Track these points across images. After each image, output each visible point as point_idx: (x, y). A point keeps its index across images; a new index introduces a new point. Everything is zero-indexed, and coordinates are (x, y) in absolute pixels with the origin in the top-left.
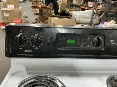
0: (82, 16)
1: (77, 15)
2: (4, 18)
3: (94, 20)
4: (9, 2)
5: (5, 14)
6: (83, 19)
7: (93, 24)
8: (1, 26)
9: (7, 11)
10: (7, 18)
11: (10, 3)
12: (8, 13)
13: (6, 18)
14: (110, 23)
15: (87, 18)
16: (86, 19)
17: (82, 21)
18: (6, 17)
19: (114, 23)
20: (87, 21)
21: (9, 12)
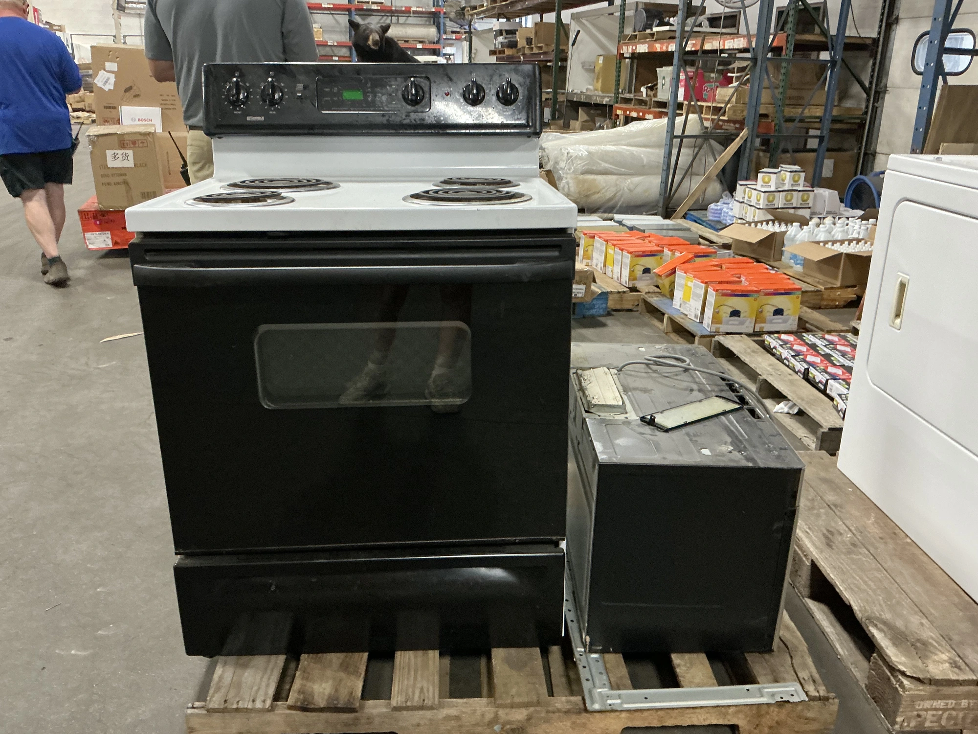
0: (605, 156)
1: (569, 157)
2: (106, 180)
3: (686, 183)
4: (128, 90)
5: (115, 157)
6: (614, 177)
7: (681, 210)
8: (88, 235)
9: (123, 142)
10: (126, 183)
11: (137, 96)
12: (130, 153)
13: (120, 179)
14: (766, 183)
15: (641, 170)
16: (637, 179)
17: (609, 195)
18: (121, 172)
19: (795, 182)
20: (639, 190)
21: (134, 143)
